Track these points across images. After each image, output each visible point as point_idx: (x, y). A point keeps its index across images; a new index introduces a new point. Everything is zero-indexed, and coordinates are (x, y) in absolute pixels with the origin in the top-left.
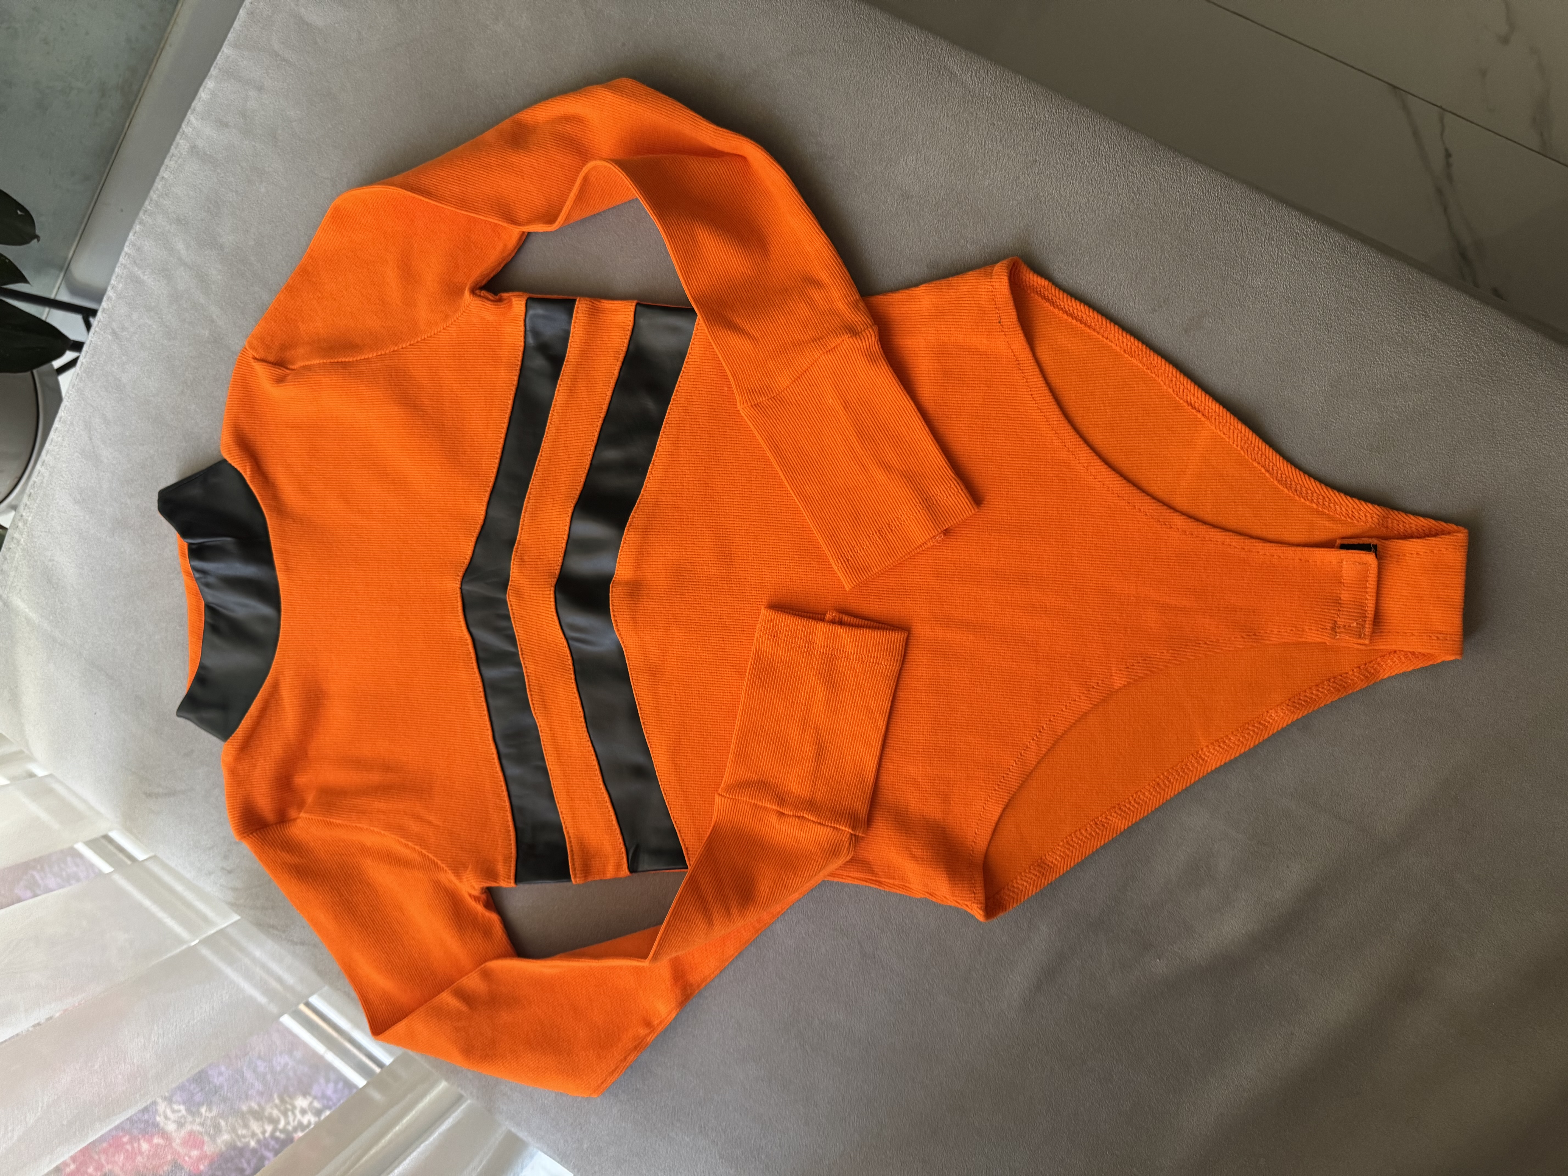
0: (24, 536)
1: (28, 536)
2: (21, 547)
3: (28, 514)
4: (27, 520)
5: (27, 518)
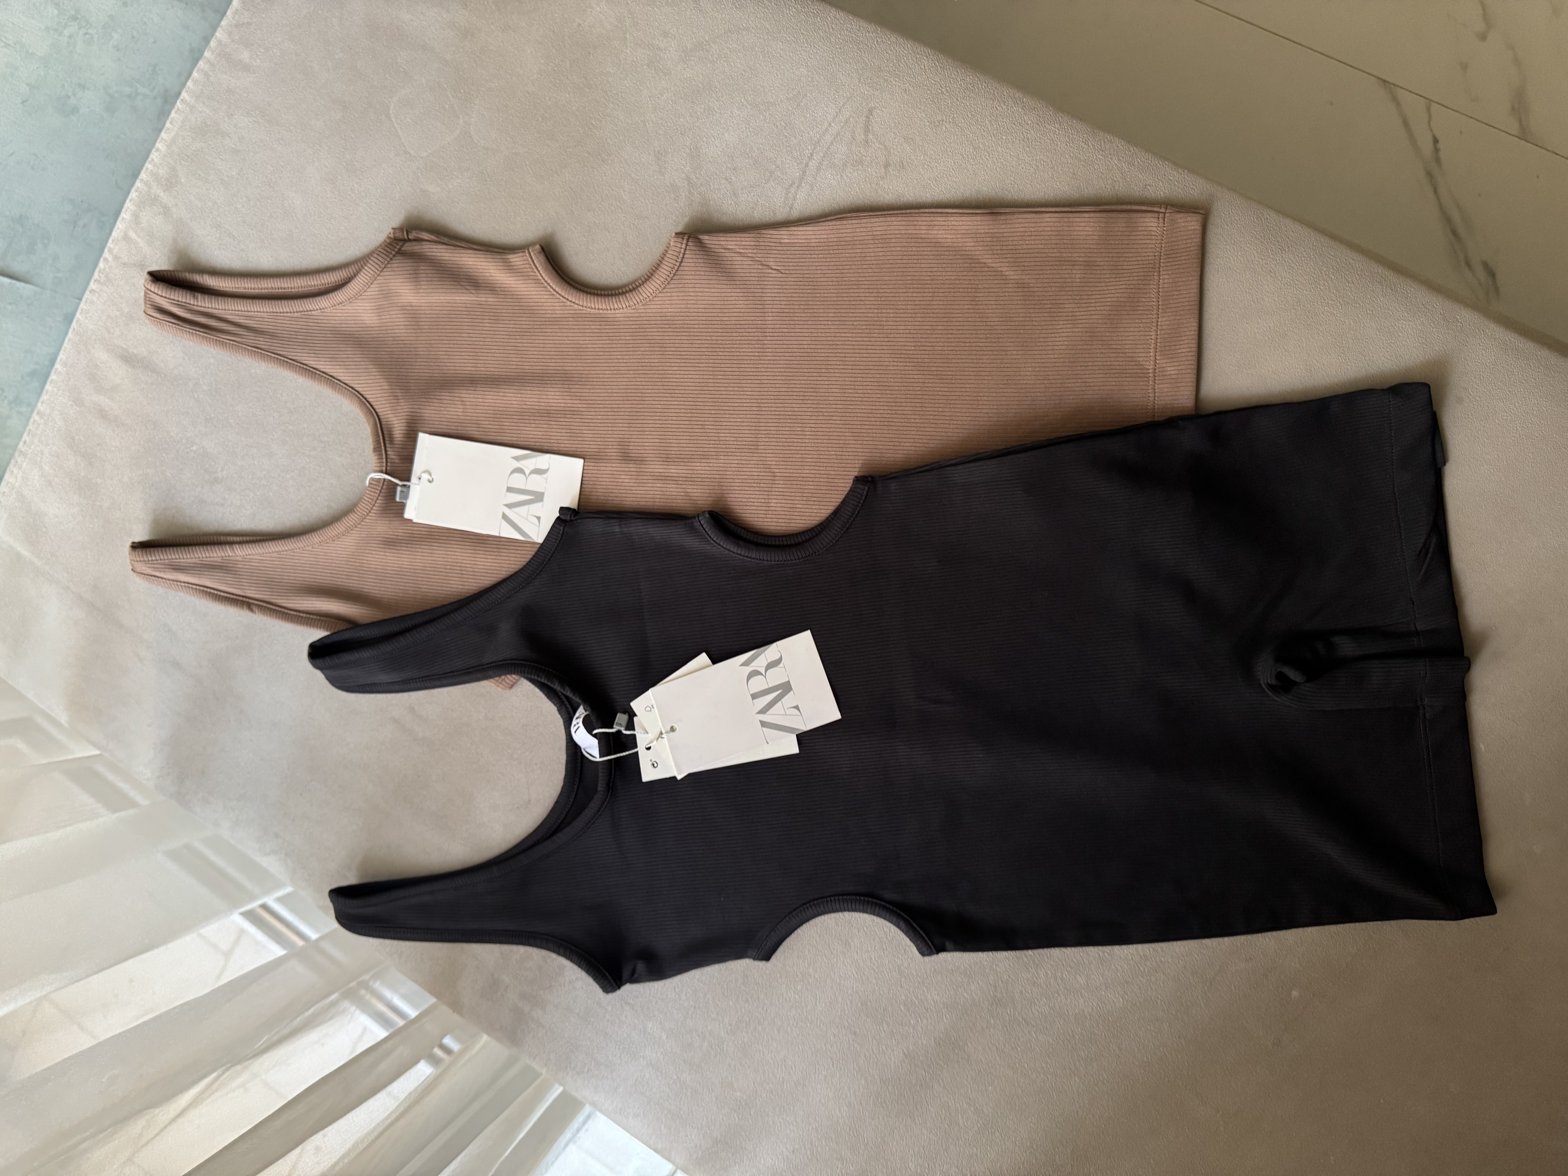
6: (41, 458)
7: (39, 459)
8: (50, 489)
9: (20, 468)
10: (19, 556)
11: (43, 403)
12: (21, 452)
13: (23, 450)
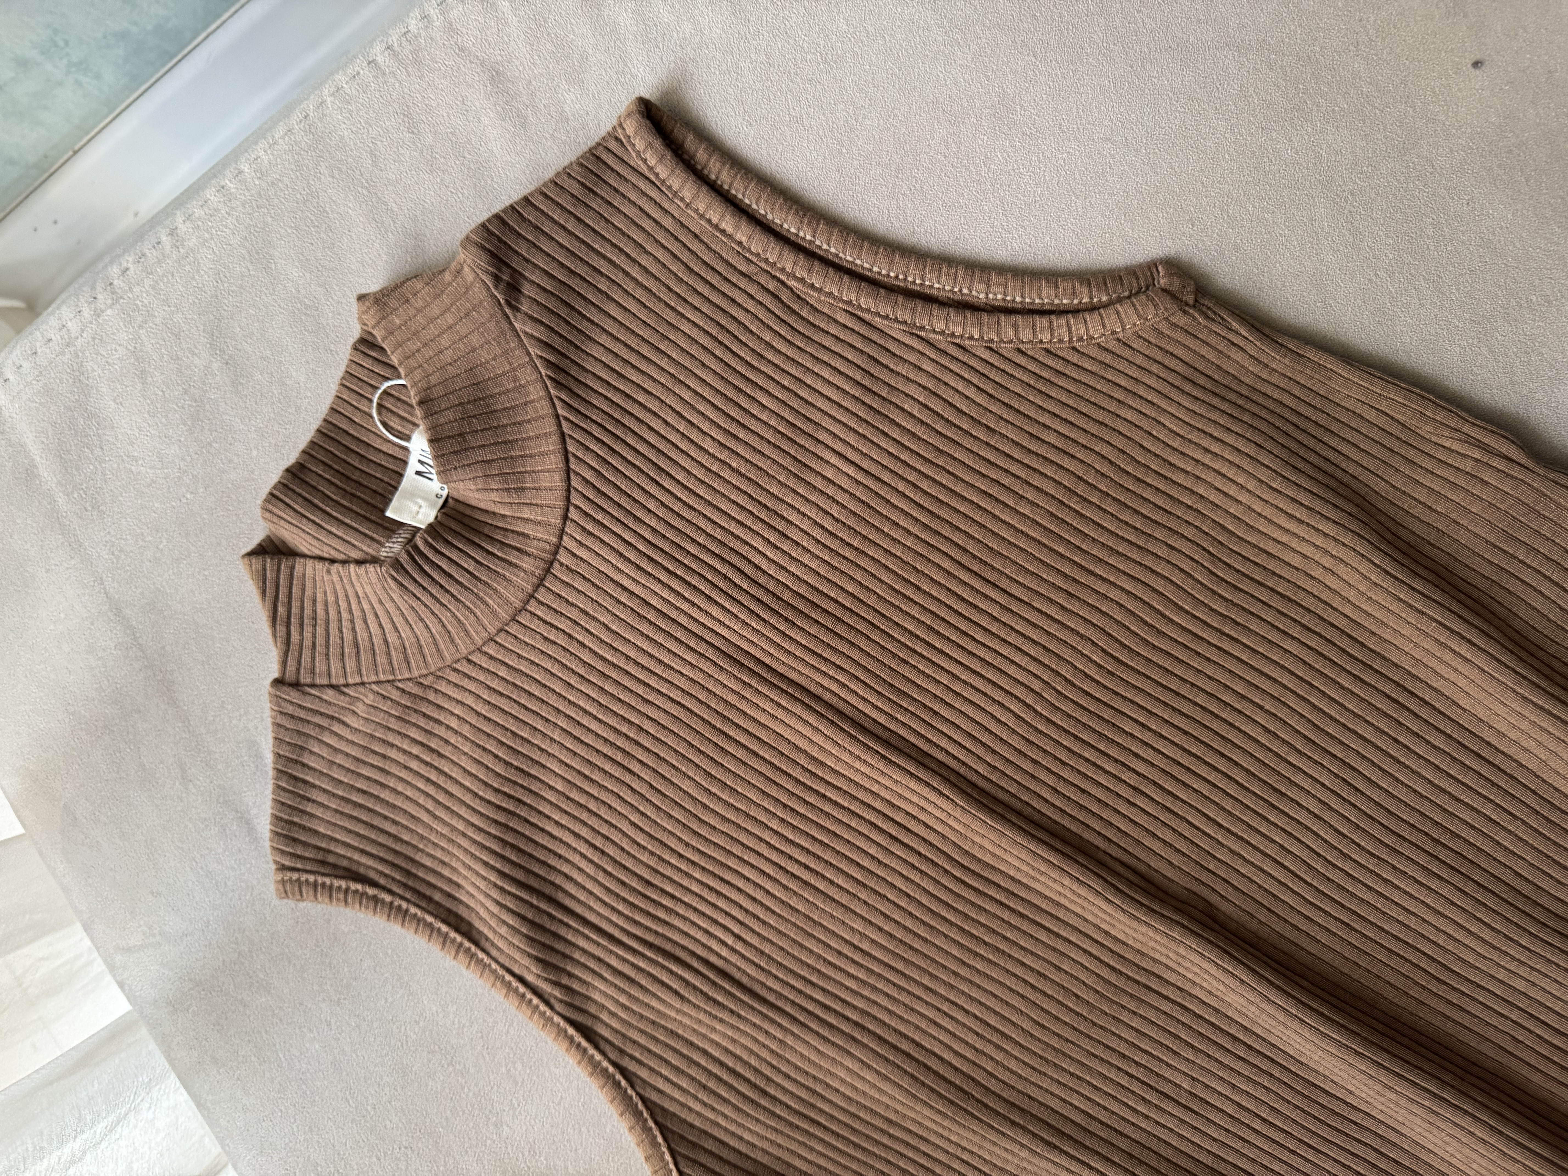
0: (85, 335)
1: (94, 339)
2: (72, 349)
3: (109, 302)
4: (103, 311)
5: (102, 307)
6: (146, 322)
7: (140, 319)
8: (139, 386)
9: (97, 314)
10: (30, 473)
11: (189, 217)
12: (111, 284)
13: (116, 282)
